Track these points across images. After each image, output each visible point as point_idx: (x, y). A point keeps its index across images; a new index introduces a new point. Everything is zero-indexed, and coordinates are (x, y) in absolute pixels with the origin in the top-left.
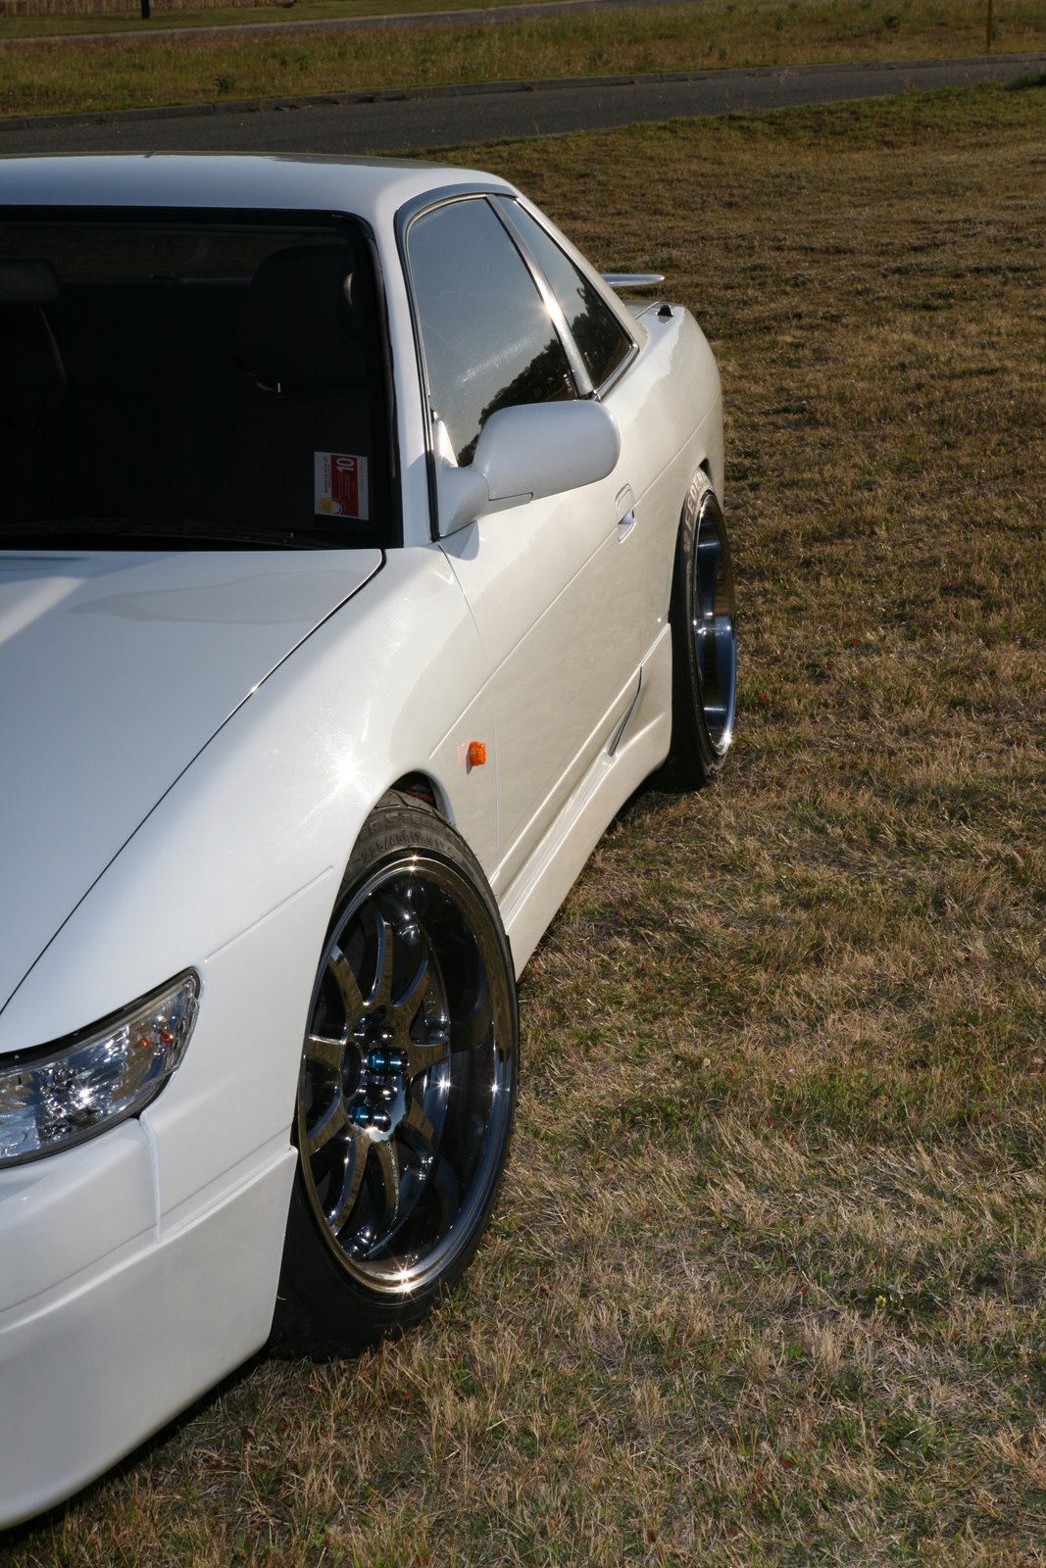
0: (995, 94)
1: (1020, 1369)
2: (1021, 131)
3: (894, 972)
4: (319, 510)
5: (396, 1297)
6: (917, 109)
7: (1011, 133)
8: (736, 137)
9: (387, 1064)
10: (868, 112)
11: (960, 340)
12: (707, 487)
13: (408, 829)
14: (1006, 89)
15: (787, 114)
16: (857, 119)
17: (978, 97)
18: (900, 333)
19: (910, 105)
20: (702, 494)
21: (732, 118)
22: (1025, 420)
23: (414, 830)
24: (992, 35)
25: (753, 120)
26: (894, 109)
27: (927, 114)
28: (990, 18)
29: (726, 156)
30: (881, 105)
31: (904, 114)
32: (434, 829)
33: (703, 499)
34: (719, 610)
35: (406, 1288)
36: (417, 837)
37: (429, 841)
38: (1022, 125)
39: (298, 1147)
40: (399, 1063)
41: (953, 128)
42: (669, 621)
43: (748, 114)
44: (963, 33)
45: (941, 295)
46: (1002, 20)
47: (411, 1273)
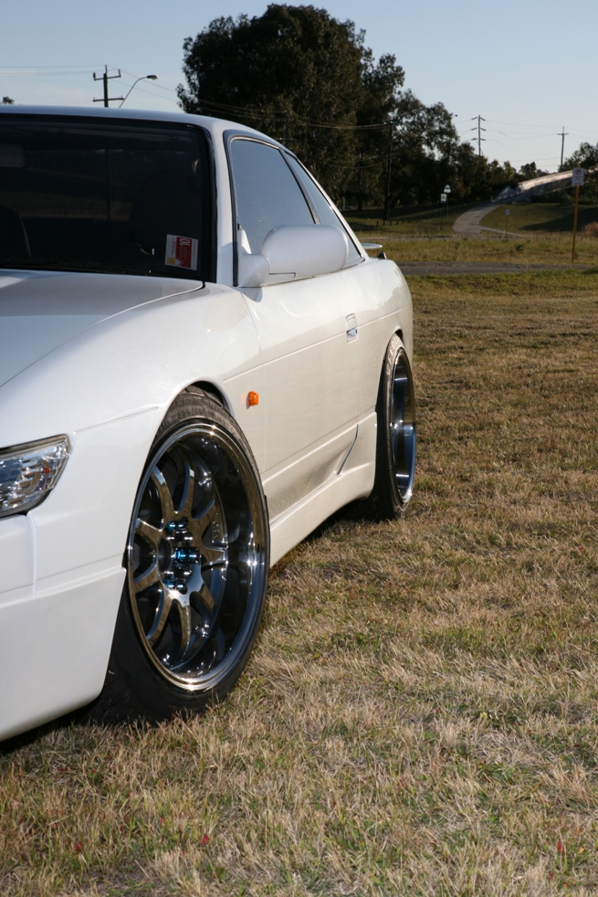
0: (576, 275)
1: (568, 749)
2: (590, 291)
3: (501, 593)
4: (167, 263)
5: (185, 691)
6: (532, 279)
7: (585, 292)
8: (430, 285)
9: (187, 557)
10: (504, 278)
11: (553, 359)
12: (401, 345)
13: (207, 409)
14: (583, 273)
15: (460, 277)
16: (499, 282)
17: (567, 276)
18: (519, 356)
19: (529, 277)
20: (398, 348)
21: (429, 277)
22: (589, 389)
23: (211, 411)
24: (575, 256)
25: (440, 279)
26: (519, 278)
27: (537, 282)
28: (573, 249)
29: (424, 293)
30: (512, 276)
31: (525, 280)
32: (222, 414)
33: (398, 351)
34: (407, 421)
35: (191, 688)
36: (213, 415)
37: (220, 420)
38: (592, 289)
39: (127, 568)
40: (195, 556)
41: (552, 288)
42: (376, 411)
43: (438, 276)
44: (559, 255)
45: (542, 343)
46: (582, 251)
47: (195, 681)
